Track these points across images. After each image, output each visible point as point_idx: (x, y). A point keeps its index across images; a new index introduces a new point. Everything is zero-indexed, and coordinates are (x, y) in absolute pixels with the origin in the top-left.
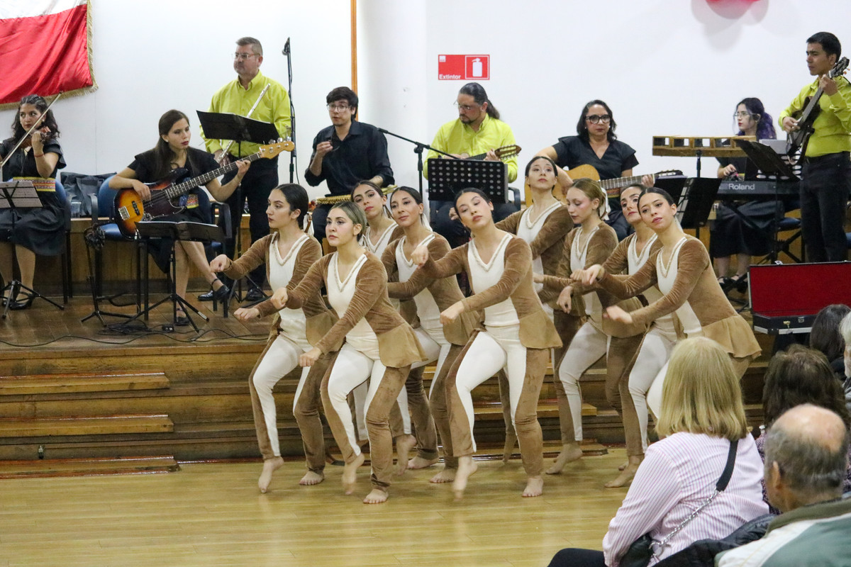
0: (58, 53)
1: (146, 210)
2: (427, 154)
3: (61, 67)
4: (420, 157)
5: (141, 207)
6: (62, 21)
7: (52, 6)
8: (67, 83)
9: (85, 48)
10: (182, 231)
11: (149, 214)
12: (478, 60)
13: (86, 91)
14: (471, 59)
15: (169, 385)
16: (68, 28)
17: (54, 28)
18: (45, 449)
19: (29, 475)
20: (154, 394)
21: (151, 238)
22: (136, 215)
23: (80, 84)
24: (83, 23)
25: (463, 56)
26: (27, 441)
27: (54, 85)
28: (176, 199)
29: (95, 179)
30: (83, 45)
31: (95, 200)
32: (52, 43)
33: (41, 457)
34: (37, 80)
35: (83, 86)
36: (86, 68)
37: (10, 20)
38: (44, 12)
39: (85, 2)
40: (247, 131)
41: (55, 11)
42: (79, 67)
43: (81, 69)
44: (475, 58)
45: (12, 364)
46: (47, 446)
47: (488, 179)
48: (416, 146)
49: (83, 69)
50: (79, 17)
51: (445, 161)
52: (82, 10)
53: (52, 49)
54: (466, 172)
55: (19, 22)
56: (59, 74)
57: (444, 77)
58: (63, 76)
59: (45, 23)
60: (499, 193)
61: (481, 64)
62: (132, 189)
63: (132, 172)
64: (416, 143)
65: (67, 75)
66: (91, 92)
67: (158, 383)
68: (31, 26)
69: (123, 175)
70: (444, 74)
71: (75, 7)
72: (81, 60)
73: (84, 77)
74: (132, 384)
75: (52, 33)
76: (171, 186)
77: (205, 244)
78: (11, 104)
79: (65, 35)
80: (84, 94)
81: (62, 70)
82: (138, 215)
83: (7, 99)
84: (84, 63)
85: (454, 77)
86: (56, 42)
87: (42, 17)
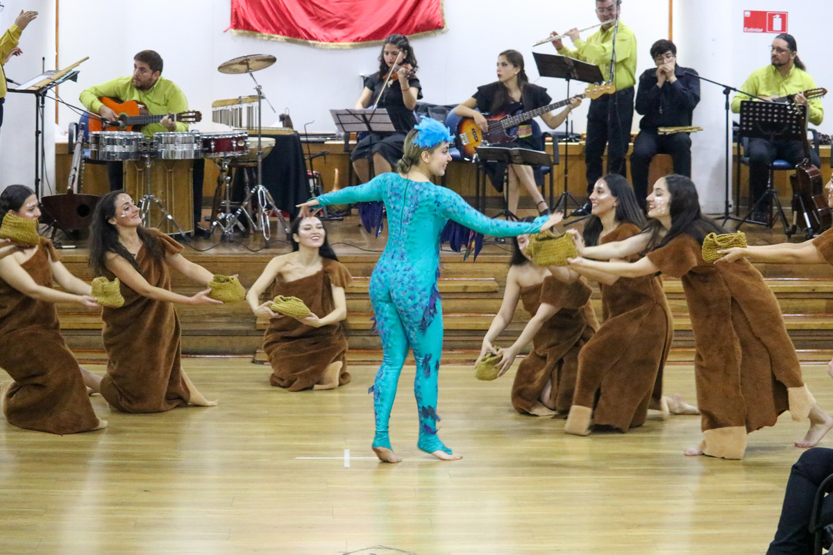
1: (484, 138)
3: (416, 11)
4: (727, 98)
5: (479, 135)
8: (421, 25)
10: (516, 156)
11: (486, 141)
12: (778, 16)
13: (438, 32)
14: (772, 15)
15: (498, 289)
20: (485, 296)
21: (488, 161)
22: (474, 141)
25: (765, 12)
27: (410, 27)
28: (508, 130)
29: (444, 108)
34: (396, 22)
35: (436, 28)
36: (438, 12)
40: (575, 70)
42: (432, 12)
43: (434, 13)
44: (775, 14)
45: (363, 266)
48: (724, 88)
49: (436, 14)
51: (755, 103)
54: (774, 113)
56: (415, 17)
57: (749, 30)
58: (419, 18)
60: (799, 131)
61: (780, 20)
62: (472, 119)
63: (474, 102)
64: (724, 86)
65: (422, 18)
66: (442, 33)
67: (488, 287)
69: (467, 104)
70: (749, 27)
72: (434, 6)
73: (437, 20)
74: (466, 287)
76: (506, 117)
77: (534, 169)
78: (373, 41)
80: (436, 35)
81: (417, 14)
82: (477, 141)
83: (368, 38)
84: (437, 8)
85: (757, 30)
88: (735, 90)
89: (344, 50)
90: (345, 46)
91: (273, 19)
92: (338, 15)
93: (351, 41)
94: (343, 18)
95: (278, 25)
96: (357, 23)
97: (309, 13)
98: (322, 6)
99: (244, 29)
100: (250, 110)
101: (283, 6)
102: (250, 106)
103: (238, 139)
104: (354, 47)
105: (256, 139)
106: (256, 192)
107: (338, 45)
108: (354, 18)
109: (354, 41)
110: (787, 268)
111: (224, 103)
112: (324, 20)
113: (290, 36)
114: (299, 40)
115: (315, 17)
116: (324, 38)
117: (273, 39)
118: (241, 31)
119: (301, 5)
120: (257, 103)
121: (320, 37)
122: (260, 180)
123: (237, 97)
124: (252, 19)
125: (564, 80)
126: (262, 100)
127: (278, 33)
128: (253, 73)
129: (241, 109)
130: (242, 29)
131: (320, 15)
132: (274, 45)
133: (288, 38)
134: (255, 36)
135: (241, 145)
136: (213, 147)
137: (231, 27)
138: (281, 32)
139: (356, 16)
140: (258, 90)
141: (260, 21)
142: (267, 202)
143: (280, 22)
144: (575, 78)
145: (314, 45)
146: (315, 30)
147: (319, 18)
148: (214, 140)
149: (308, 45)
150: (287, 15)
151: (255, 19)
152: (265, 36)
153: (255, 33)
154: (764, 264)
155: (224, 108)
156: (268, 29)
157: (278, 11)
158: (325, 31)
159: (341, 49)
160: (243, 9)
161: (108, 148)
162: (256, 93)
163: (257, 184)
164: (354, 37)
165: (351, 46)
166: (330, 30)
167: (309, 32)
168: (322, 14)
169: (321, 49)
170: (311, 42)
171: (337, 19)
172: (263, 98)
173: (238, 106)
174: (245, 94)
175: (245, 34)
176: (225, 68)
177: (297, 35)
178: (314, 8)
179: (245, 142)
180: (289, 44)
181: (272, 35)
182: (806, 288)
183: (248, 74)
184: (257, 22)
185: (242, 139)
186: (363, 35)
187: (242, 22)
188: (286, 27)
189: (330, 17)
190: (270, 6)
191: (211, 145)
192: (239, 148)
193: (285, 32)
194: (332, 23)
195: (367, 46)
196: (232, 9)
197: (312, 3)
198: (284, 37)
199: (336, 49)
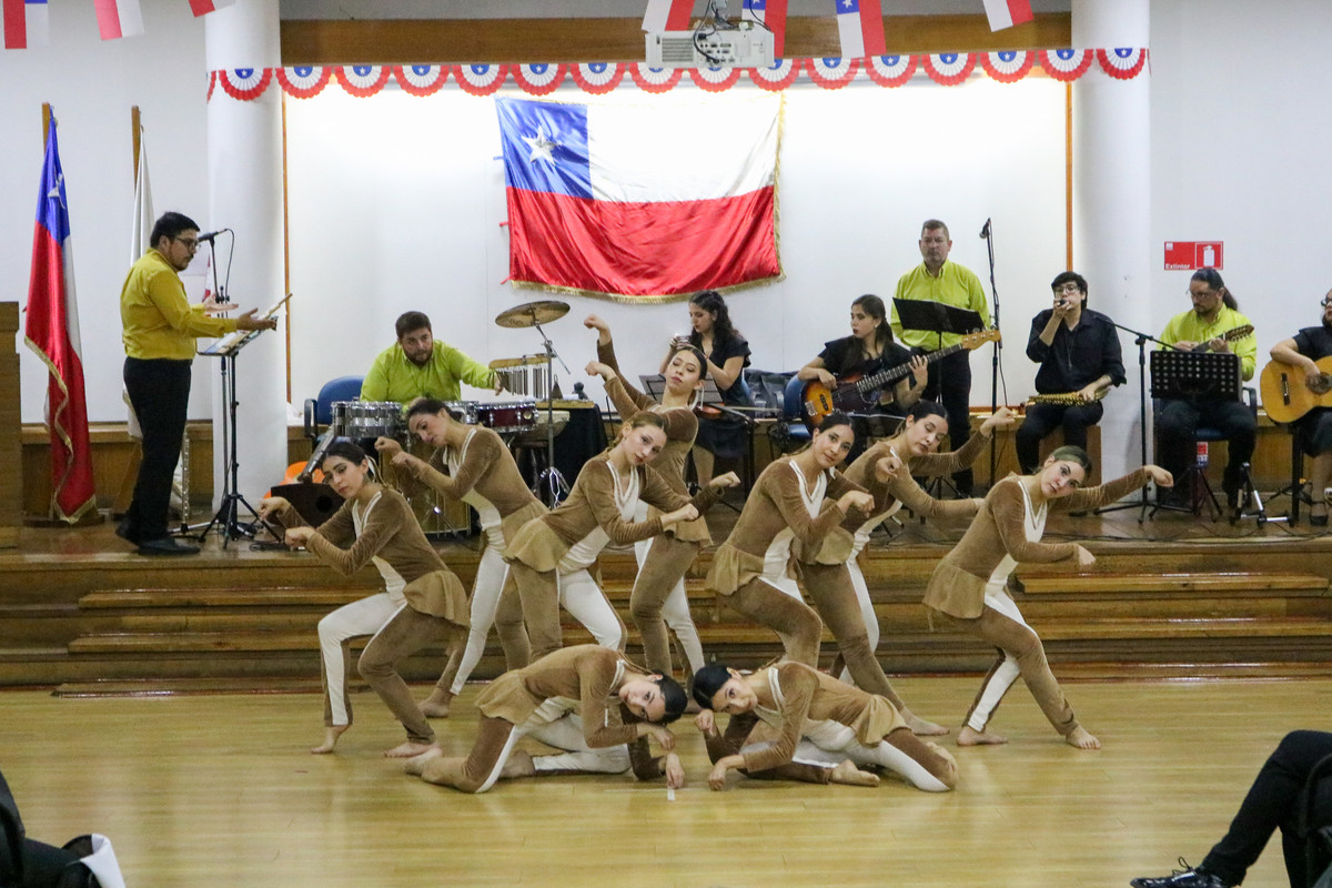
0: (741, 240)
1: (835, 406)
2: (1150, 347)
3: (746, 253)
4: (1142, 349)
5: (829, 401)
6: (746, 204)
7: (737, 184)
8: (751, 272)
9: (772, 233)
12: (1210, 247)
13: (772, 280)
14: (1201, 247)
16: (753, 212)
17: (738, 210)
23: (766, 273)
24: (769, 206)
25: (1193, 244)
27: (738, 273)
28: (868, 393)
29: (782, 377)
30: (769, 230)
31: (781, 397)
32: (735, 227)
34: (719, 267)
35: (770, 276)
36: (772, 255)
37: (689, 202)
38: (727, 194)
39: (772, 183)
40: (948, 320)
41: (739, 192)
42: (765, 255)
43: (767, 256)
44: (1207, 245)
46: (722, 655)
47: (1219, 373)
48: (1138, 337)
49: (770, 256)
50: (765, 198)
51: (1170, 353)
52: (769, 191)
53: (735, 234)
54: (1194, 366)
55: (699, 204)
56: (744, 261)
57: (1171, 267)
58: (748, 263)
59: (728, 206)
60: (1232, 390)
61: (1213, 251)
62: (819, 380)
63: (821, 360)
64: (1137, 334)
65: (752, 262)
66: (778, 282)
68: (712, 209)
69: (812, 366)
70: (1172, 263)
71: (761, 188)
72: (767, 246)
73: (771, 265)
75: (735, 217)
79: (750, 220)
80: (770, 285)
81: (747, 257)
82: (827, 409)
83: (685, 289)
84: (770, 250)
85: (1182, 266)
86: (738, 228)
87: (724, 199)
88: (1151, 338)
89: (657, 304)
90: (655, 300)
91: (564, 267)
92: (645, 261)
93: (663, 293)
94: (652, 265)
95: (569, 274)
96: (671, 269)
97: (609, 259)
98: (624, 249)
99: (528, 280)
100: (537, 373)
101: (575, 249)
102: (538, 367)
103: (523, 410)
104: (667, 301)
105: (547, 412)
106: (547, 476)
107: (647, 299)
108: (666, 264)
109: (667, 293)
110: (1231, 559)
111: (505, 363)
112: (628, 267)
113: (586, 288)
114: (598, 293)
115: (617, 264)
116: (628, 291)
117: (564, 293)
118: (522, 283)
119: (601, 250)
120: (547, 365)
121: (624, 288)
122: (552, 462)
123: (521, 357)
124: (537, 268)
126: (553, 360)
127: (571, 285)
128: (541, 326)
129: (525, 372)
130: (524, 279)
131: (623, 261)
133: (583, 290)
134: (541, 287)
135: (528, 417)
136: (492, 420)
137: (511, 278)
138: (574, 284)
139: (669, 261)
140: (548, 346)
141: (547, 270)
142: (562, 490)
143: (574, 273)
145: (616, 299)
146: (616, 280)
147: (621, 264)
148: (493, 410)
149: (609, 299)
150: (581, 260)
151: (541, 267)
152: (556, 288)
153: (543, 285)
154: (1201, 556)
155: (505, 370)
156: (557, 279)
157: (569, 257)
158: (630, 281)
159: (651, 304)
160: (526, 255)
161: (357, 421)
162: (544, 351)
163: (548, 466)
164: (667, 288)
165: (662, 299)
166: (635, 280)
167: (608, 281)
168: (625, 259)
169: (625, 303)
170: (611, 295)
171: (643, 266)
172: (554, 356)
173: (522, 368)
174: (531, 353)
175: (529, 285)
176: (505, 319)
177: (595, 287)
178: (615, 253)
179: (533, 414)
180: (584, 298)
181: (565, 287)
182: (1259, 583)
183: (534, 328)
184: (543, 270)
185: (529, 409)
186: (677, 285)
187: (525, 273)
188: (579, 275)
189: (635, 264)
191: (489, 418)
192: (525, 422)
193: (580, 284)
194: (638, 271)
196: (511, 254)
197: (612, 246)
198: (579, 290)
199: (644, 304)
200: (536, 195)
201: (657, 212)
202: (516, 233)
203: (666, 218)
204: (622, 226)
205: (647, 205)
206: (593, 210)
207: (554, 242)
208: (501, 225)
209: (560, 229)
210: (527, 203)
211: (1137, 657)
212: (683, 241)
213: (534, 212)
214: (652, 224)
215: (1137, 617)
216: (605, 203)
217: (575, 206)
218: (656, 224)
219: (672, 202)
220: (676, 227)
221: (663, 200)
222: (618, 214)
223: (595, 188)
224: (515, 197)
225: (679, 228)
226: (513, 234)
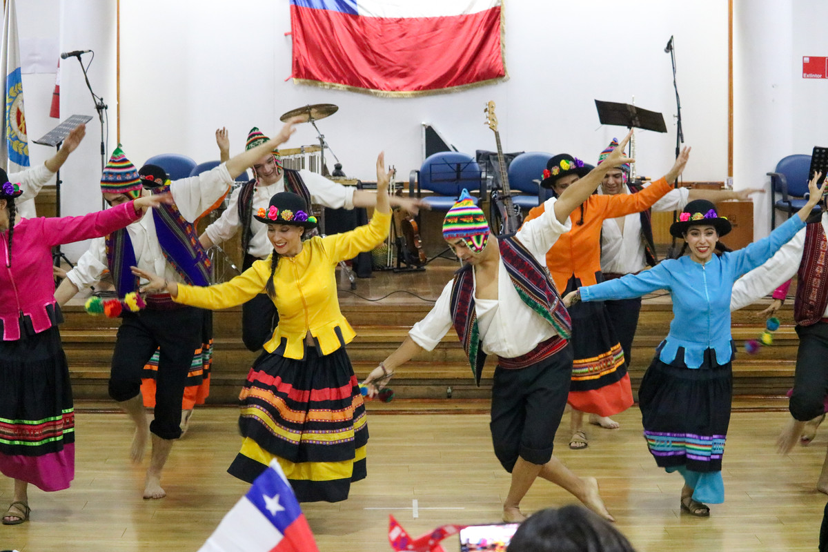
0: (475, 47)
3: (477, 60)
6: (479, 20)
7: (472, 4)
8: (483, 73)
9: (499, 44)
13: (499, 81)
16: (485, 27)
17: (472, 25)
18: (453, 390)
19: (438, 412)
23: (494, 74)
24: (497, 22)
25: (824, 58)
26: (438, 382)
27: (472, 74)
30: (497, 41)
32: (470, 38)
33: (449, 396)
34: (457, 70)
35: (497, 77)
36: (499, 61)
37: (434, 18)
38: (464, 12)
39: (499, 4)
41: (473, 11)
42: (493, 61)
43: (495, 61)
46: (455, 387)
49: (497, 62)
50: (494, 16)
52: (497, 11)
53: (470, 44)
55: (442, 20)
56: (476, 66)
57: (808, 76)
58: (480, 66)
59: (464, 22)
65: (483, 67)
66: (503, 81)
68: (452, 24)
70: (808, 73)
71: (491, 8)
72: (495, 54)
73: (498, 68)
75: (470, 30)
78: (435, 90)
79: (482, 32)
80: (497, 84)
81: (479, 62)
83: (429, 87)
84: (498, 57)
85: (816, 75)
86: (473, 38)
87: (461, 16)
89: (408, 98)
90: (407, 94)
91: (335, 68)
92: (399, 63)
93: (412, 89)
95: (339, 74)
96: (417, 72)
97: (370, 62)
98: (383, 54)
99: (306, 78)
100: (312, 159)
101: (344, 55)
102: (313, 155)
104: (416, 96)
107: (400, 94)
108: (416, 67)
109: (415, 90)
111: (287, 152)
112: (385, 69)
113: (351, 85)
114: (361, 89)
115: (377, 66)
116: (386, 87)
117: (335, 88)
118: (302, 80)
119: (363, 54)
120: (320, 153)
121: (382, 86)
123: (300, 147)
124: (314, 69)
125: (626, 127)
126: (325, 150)
127: (340, 83)
128: (315, 122)
129: (303, 159)
130: (303, 78)
131: (381, 64)
132: (336, 94)
133: (349, 87)
134: (316, 85)
137: (293, 76)
138: (342, 81)
139: (417, 64)
140: (321, 140)
141: (321, 70)
143: (342, 72)
144: (636, 126)
145: (375, 94)
146: (376, 78)
147: (380, 67)
149: (370, 93)
150: (348, 64)
151: (316, 68)
152: (327, 85)
153: (316, 82)
155: (287, 157)
156: (329, 78)
157: (338, 60)
158: (387, 79)
159: (402, 97)
160: (305, 59)
162: (318, 143)
164: (415, 86)
165: (412, 94)
166: (391, 79)
167: (370, 79)
168: (384, 63)
169: (382, 97)
170: (372, 90)
171: (398, 68)
172: (326, 147)
173: (300, 156)
174: (307, 144)
175: (307, 83)
177: (360, 84)
178: (375, 58)
180: (350, 93)
181: (333, 84)
183: (310, 123)
184: (318, 70)
186: (424, 83)
187: (304, 73)
188: (348, 76)
189: (391, 66)
190: (331, 55)
193: (347, 82)
194: (393, 72)
195: (428, 95)
196: (293, 57)
197: (373, 52)
198: (345, 86)
199: (398, 98)
200: (313, 11)
201: (408, 25)
202: (297, 41)
203: (414, 31)
204: (380, 36)
205: (400, 20)
206: (358, 24)
207: (327, 48)
208: (286, 35)
209: (332, 37)
210: (306, 17)
211: (774, 390)
212: (429, 48)
213: (311, 23)
214: (404, 35)
215: (777, 359)
216: (368, 18)
217: (344, 21)
218: (408, 35)
219: (420, 18)
220: (424, 37)
221: (414, 17)
222: (378, 26)
223: (361, 6)
224: (297, 12)
225: (426, 38)
226: (295, 42)
